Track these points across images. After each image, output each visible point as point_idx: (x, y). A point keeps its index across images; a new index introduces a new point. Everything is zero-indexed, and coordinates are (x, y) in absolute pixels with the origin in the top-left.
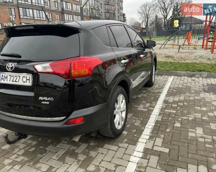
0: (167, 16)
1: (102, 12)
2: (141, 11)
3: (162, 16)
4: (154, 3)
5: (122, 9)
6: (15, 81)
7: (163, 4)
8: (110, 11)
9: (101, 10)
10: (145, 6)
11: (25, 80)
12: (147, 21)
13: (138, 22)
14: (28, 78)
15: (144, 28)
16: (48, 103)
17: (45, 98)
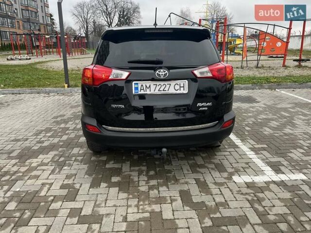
0: (111, 23)
1: (16, 9)
2: (76, 13)
3: (106, 22)
4: (93, 4)
5: (48, 7)
6: (163, 90)
7: (105, 7)
8: (30, 9)
9: (15, 6)
10: (81, 6)
11: (177, 87)
12: (87, 27)
13: (71, 29)
14: (182, 85)
15: (84, 37)
16: (206, 109)
17: (204, 104)
